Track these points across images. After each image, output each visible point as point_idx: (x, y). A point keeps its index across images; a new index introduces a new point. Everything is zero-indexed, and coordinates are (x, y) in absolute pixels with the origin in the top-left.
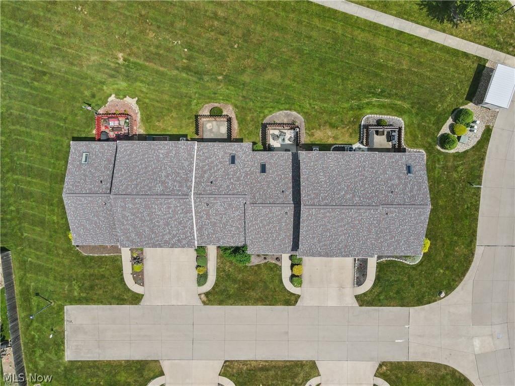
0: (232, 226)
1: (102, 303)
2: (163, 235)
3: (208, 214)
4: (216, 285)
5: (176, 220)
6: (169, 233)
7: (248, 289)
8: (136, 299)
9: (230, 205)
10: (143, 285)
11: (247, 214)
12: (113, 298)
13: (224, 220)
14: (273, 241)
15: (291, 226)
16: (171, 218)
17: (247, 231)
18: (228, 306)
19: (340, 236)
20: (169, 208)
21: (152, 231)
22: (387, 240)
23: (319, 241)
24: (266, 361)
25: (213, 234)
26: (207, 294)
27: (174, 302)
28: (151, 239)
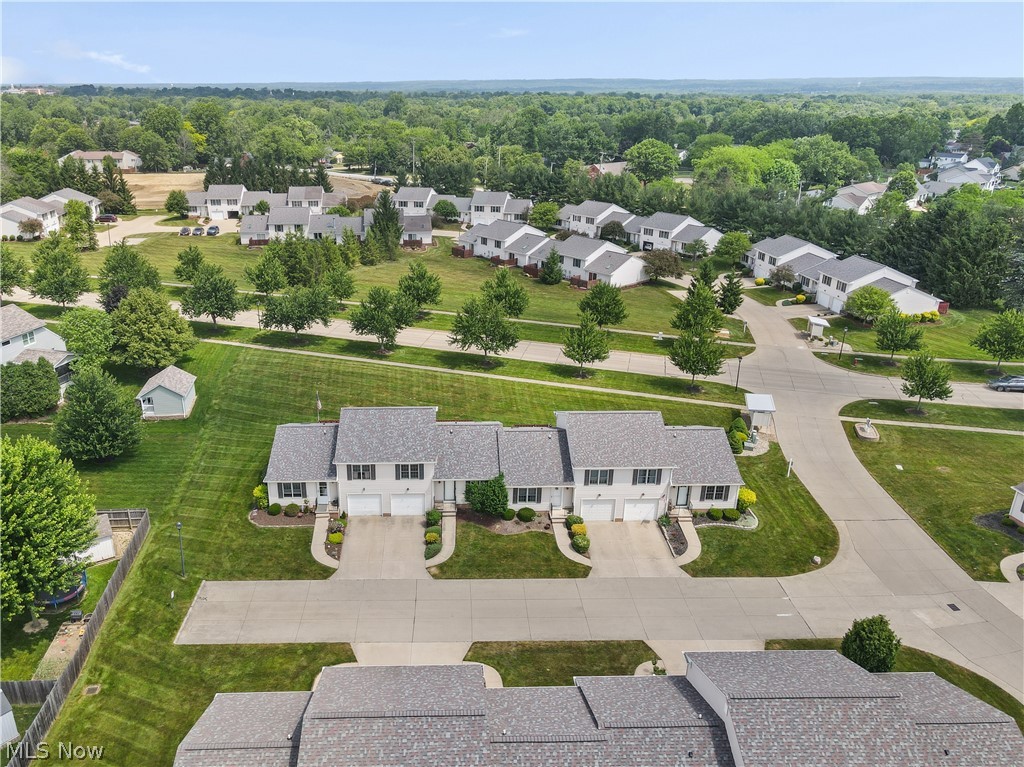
0: (482, 456)
1: (267, 577)
2: (396, 447)
3: (451, 444)
4: (456, 554)
5: (414, 430)
6: (403, 445)
7: (505, 557)
8: (326, 573)
9: (478, 433)
10: (338, 559)
11: (500, 440)
12: (288, 571)
13: (472, 449)
14: (538, 469)
15: (558, 451)
16: (408, 428)
17: (501, 458)
18: (476, 580)
19: (622, 442)
20: (408, 418)
21: (382, 443)
22: (687, 465)
23: (597, 449)
25: (457, 465)
26: (441, 567)
27: (385, 576)
28: (379, 451)
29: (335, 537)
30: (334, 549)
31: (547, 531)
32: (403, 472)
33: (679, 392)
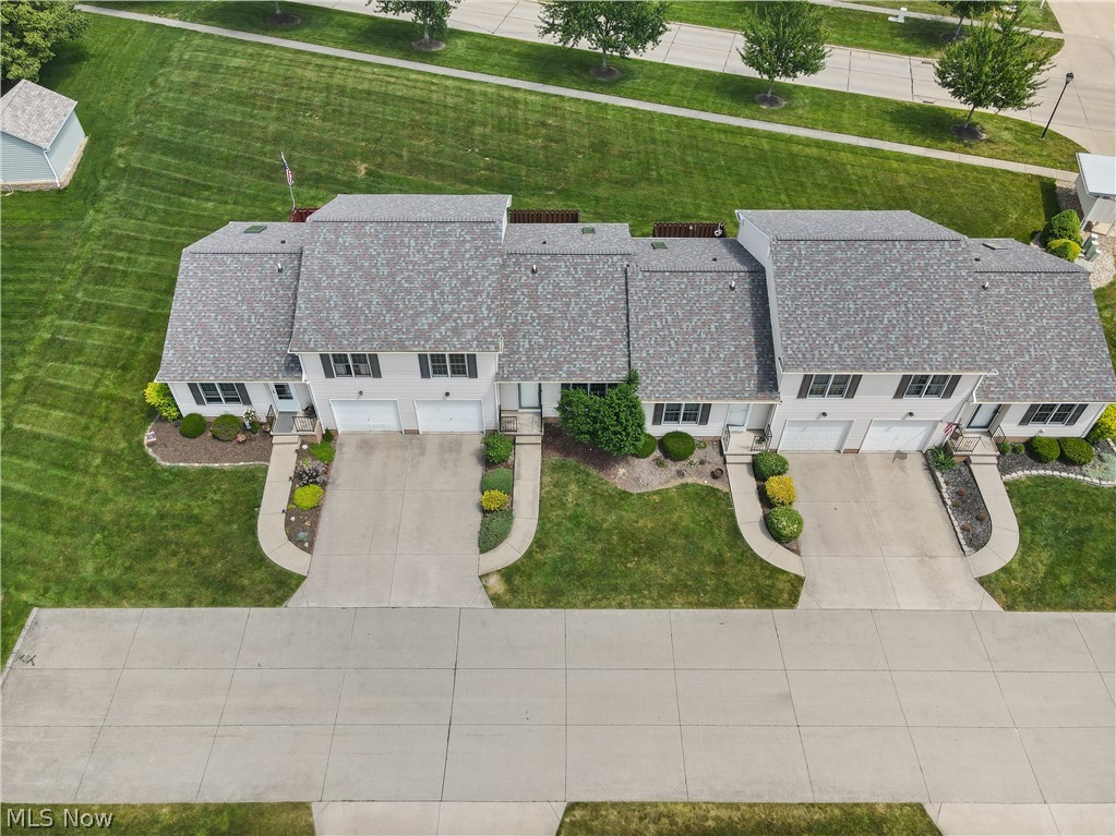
0: (594, 327)
1: (163, 599)
2: (418, 314)
3: (533, 296)
4: (539, 543)
5: (455, 274)
6: (434, 310)
7: (636, 553)
8: (282, 586)
9: (589, 272)
10: (310, 550)
11: (632, 290)
12: (206, 582)
13: (574, 311)
14: (706, 362)
15: (747, 321)
16: (444, 269)
17: (633, 335)
18: (576, 612)
19: (884, 309)
20: (444, 244)
21: (389, 304)
22: (1008, 357)
23: (833, 326)
24: (736, 806)
25: (543, 348)
26: (508, 574)
27: (398, 600)
28: (383, 325)
29: (307, 496)
30: (302, 524)
31: (717, 485)
32: (433, 365)
33: (942, 140)
